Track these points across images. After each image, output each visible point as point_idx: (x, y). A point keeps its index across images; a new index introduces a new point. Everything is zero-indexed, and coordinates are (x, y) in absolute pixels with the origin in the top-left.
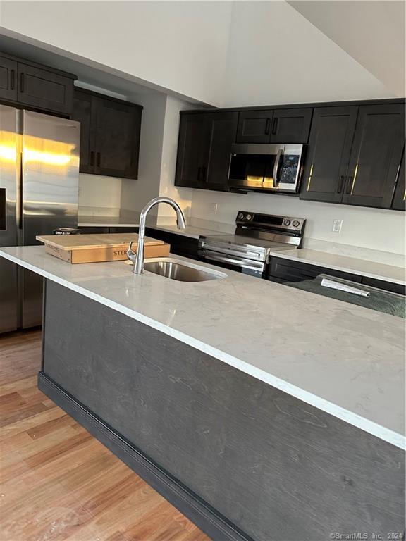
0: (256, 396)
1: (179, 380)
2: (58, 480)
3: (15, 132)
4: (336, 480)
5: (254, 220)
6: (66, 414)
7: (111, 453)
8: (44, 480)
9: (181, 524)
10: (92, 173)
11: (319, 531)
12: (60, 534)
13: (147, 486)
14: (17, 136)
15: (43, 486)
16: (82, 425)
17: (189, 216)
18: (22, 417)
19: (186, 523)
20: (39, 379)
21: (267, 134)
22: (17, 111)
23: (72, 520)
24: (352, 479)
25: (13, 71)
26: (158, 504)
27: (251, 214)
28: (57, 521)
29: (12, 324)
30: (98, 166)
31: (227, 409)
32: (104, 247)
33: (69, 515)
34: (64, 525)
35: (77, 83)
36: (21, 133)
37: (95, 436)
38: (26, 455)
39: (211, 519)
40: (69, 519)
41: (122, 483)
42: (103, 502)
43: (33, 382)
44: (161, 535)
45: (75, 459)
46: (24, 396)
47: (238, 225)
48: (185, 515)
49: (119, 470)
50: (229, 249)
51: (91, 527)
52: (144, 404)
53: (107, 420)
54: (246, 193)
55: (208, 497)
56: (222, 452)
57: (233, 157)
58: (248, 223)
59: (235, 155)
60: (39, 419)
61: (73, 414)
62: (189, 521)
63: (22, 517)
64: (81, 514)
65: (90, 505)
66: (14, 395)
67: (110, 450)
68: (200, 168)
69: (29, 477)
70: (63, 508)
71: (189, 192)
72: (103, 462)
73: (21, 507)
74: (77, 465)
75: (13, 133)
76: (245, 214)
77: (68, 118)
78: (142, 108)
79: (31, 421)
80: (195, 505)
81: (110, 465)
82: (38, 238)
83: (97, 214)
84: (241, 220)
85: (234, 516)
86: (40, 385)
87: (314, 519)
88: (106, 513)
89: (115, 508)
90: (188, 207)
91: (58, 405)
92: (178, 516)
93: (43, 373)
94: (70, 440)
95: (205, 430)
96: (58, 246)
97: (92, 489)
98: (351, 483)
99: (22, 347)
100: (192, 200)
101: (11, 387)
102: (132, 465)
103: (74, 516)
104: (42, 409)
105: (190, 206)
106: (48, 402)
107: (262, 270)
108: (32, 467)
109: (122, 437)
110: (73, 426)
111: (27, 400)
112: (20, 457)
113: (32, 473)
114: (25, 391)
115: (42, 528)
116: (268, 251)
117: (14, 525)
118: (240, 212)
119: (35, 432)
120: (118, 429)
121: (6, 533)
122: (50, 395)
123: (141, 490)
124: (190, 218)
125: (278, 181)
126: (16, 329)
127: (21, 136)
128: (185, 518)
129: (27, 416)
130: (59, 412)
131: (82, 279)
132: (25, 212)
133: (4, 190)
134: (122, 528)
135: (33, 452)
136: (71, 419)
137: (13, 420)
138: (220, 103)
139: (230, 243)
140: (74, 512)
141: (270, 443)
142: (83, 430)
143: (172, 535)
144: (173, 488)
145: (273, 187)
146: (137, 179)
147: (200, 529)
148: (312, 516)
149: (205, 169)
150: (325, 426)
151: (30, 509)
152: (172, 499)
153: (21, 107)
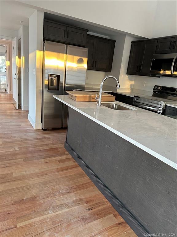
0: (135, 154)
1: (108, 146)
2: (65, 177)
3: (64, 53)
4: (163, 191)
5: (162, 90)
6: (72, 157)
7: (85, 173)
8: (60, 176)
9: (105, 202)
10: (93, 70)
11: (155, 212)
12: (62, 194)
13: (95, 186)
14: (65, 55)
15: (60, 178)
16: (77, 162)
17: (132, 88)
18: (57, 156)
19: (107, 202)
20: (65, 145)
21: (170, 49)
22: (66, 45)
23: (67, 190)
24: (169, 191)
25: (65, 30)
26: (98, 193)
27: (161, 87)
28: (62, 189)
29: (60, 126)
30: (95, 66)
31: (124, 159)
32: (88, 96)
33: (66, 189)
34: (64, 191)
35: (89, 33)
36: (66, 54)
37: (80, 166)
38: (56, 168)
39: (116, 202)
40: (66, 190)
41: (86, 183)
42: (78, 188)
43: (63, 145)
44: (97, 203)
45: (72, 172)
46: (59, 149)
47: (154, 92)
48: (107, 199)
49: (86, 179)
50: (151, 103)
51: (73, 194)
52: (97, 155)
53: (85, 161)
54: (159, 77)
55: (116, 194)
56: (122, 176)
57: (153, 60)
58: (159, 91)
59: (154, 60)
60: (63, 157)
61: (74, 158)
62: (108, 202)
63: (51, 186)
64: (70, 189)
65: (74, 187)
66: (56, 149)
67: (85, 172)
68: (138, 66)
69: (56, 174)
70: (65, 186)
71: (134, 77)
72: (81, 175)
73: (52, 182)
74: (72, 174)
75: (63, 54)
76: (158, 86)
77: (84, 47)
78: (115, 41)
79: (60, 157)
80: (111, 196)
81: (83, 177)
82: (66, 92)
83: (94, 87)
84: (156, 89)
85: (124, 202)
86: (65, 147)
87: (153, 207)
88: (79, 191)
89: (83, 191)
90: (132, 84)
91: (70, 154)
92: (105, 199)
93: (66, 142)
94: (72, 166)
95: (116, 167)
96: (72, 94)
97: (76, 183)
98: (169, 193)
99: (62, 134)
100: (134, 81)
101: (56, 146)
102: (91, 179)
103: (68, 189)
104: (64, 154)
105: (133, 83)
106: (67, 153)
107: (161, 112)
108: (58, 172)
109: (89, 167)
110: (73, 162)
111: (60, 151)
112: (54, 168)
113: (57, 173)
114: (60, 148)
115: (57, 190)
116: (165, 103)
117: (48, 187)
118: (155, 86)
119: (60, 161)
120: (88, 164)
121: (46, 189)
122: (68, 150)
123: (93, 187)
124: (133, 89)
125: (173, 71)
126: (60, 127)
127: (66, 55)
128: (107, 201)
129: (59, 156)
130: (70, 156)
131: (81, 107)
132: (66, 85)
133: (59, 75)
134: (83, 197)
135: (58, 167)
136: (73, 159)
137: (54, 156)
138: (150, 36)
139: (152, 100)
140: (68, 188)
141: (139, 174)
142: (77, 164)
143: (101, 204)
144: (104, 188)
145: (170, 74)
146: (111, 72)
147: (112, 205)
148: (153, 205)
149: (140, 66)
150: (161, 168)
151: (54, 184)
152: (104, 193)
153: (67, 44)
